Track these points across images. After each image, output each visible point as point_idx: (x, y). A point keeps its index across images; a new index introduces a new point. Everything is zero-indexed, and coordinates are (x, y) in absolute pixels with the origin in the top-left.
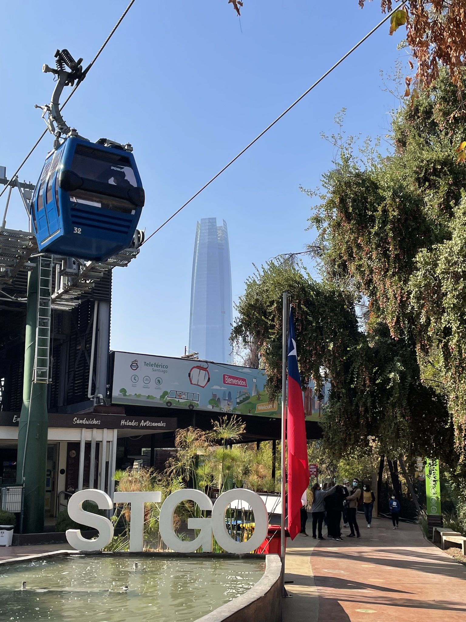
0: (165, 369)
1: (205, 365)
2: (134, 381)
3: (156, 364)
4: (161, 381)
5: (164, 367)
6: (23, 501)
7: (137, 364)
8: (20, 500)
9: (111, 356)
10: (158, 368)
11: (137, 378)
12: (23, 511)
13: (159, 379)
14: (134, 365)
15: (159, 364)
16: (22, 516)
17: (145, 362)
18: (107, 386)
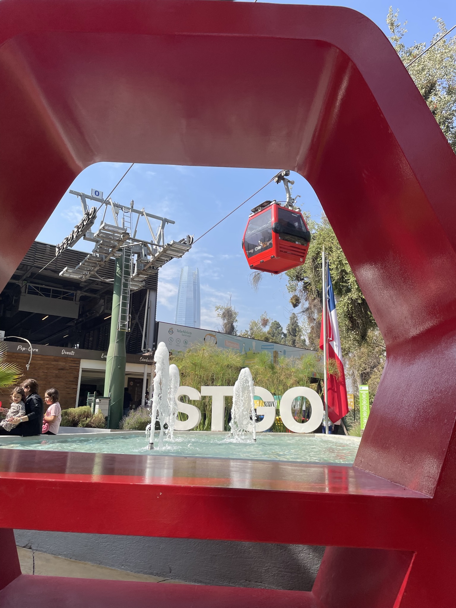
0: (190, 335)
1: (214, 334)
2: (170, 341)
3: (184, 331)
4: (187, 342)
5: (189, 333)
6: (110, 409)
7: (172, 330)
8: (108, 409)
9: (157, 324)
10: (186, 334)
11: (172, 339)
12: (109, 416)
13: (186, 341)
14: (171, 331)
15: (186, 331)
16: (109, 419)
17: (178, 330)
18: (154, 344)
